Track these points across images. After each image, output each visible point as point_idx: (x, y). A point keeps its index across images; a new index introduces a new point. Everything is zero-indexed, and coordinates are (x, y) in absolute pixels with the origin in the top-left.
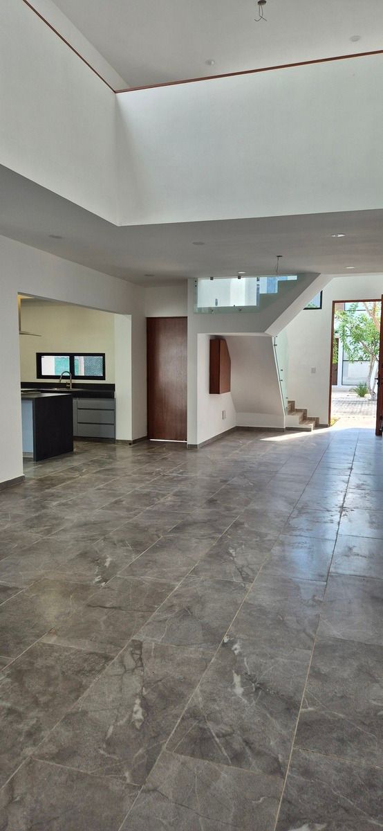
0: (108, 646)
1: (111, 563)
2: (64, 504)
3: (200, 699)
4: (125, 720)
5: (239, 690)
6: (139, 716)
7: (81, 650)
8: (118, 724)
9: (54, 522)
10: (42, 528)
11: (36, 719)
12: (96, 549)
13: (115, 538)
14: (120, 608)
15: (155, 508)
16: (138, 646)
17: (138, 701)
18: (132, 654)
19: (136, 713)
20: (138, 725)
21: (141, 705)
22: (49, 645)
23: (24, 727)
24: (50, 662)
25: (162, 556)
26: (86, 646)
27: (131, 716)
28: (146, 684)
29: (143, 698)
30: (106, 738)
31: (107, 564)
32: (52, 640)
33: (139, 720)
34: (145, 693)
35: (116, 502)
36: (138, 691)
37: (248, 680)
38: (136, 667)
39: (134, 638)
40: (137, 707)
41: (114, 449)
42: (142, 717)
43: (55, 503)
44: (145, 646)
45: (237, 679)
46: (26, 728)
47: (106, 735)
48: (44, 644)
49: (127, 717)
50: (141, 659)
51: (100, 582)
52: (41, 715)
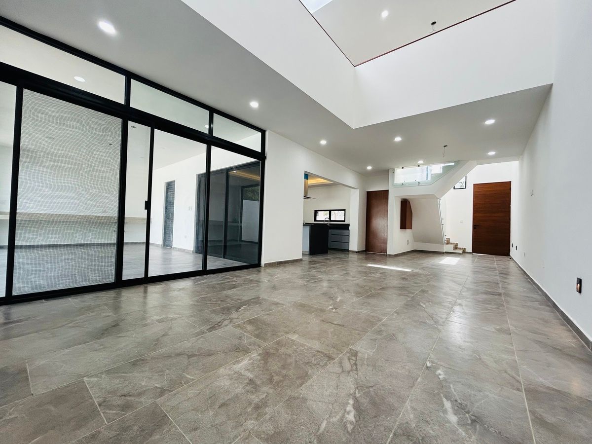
0: (332, 349)
1: (340, 300)
2: (319, 271)
3: (412, 416)
4: (338, 417)
5: (453, 418)
6: (351, 417)
7: (312, 348)
8: (331, 420)
9: (312, 277)
10: (305, 280)
11: (266, 394)
12: (332, 292)
13: (344, 289)
14: (343, 326)
15: (369, 278)
16: (355, 354)
17: (351, 402)
18: (349, 359)
19: (348, 413)
20: (350, 427)
21: (354, 407)
22: (292, 340)
23: (255, 399)
24: (289, 351)
25: (373, 301)
26: (316, 345)
27: (343, 416)
28: (359, 387)
29: (356, 400)
30: (318, 433)
31: (338, 300)
32: (295, 337)
33: (351, 423)
34: (358, 395)
35: (346, 273)
36: (352, 391)
37: (460, 408)
38: (352, 370)
39: (352, 347)
40: (349, 408)
41: (348, 254)
42: (353, 420)
43: (314, 271)
44: (359, 354)
45: (448, 405)
46: (257, 400)
47: (319, 429)
48: (289, 338)
49: (340, 414)
50: (356, 364)
51: (332, 309)
52: (271, 391)
